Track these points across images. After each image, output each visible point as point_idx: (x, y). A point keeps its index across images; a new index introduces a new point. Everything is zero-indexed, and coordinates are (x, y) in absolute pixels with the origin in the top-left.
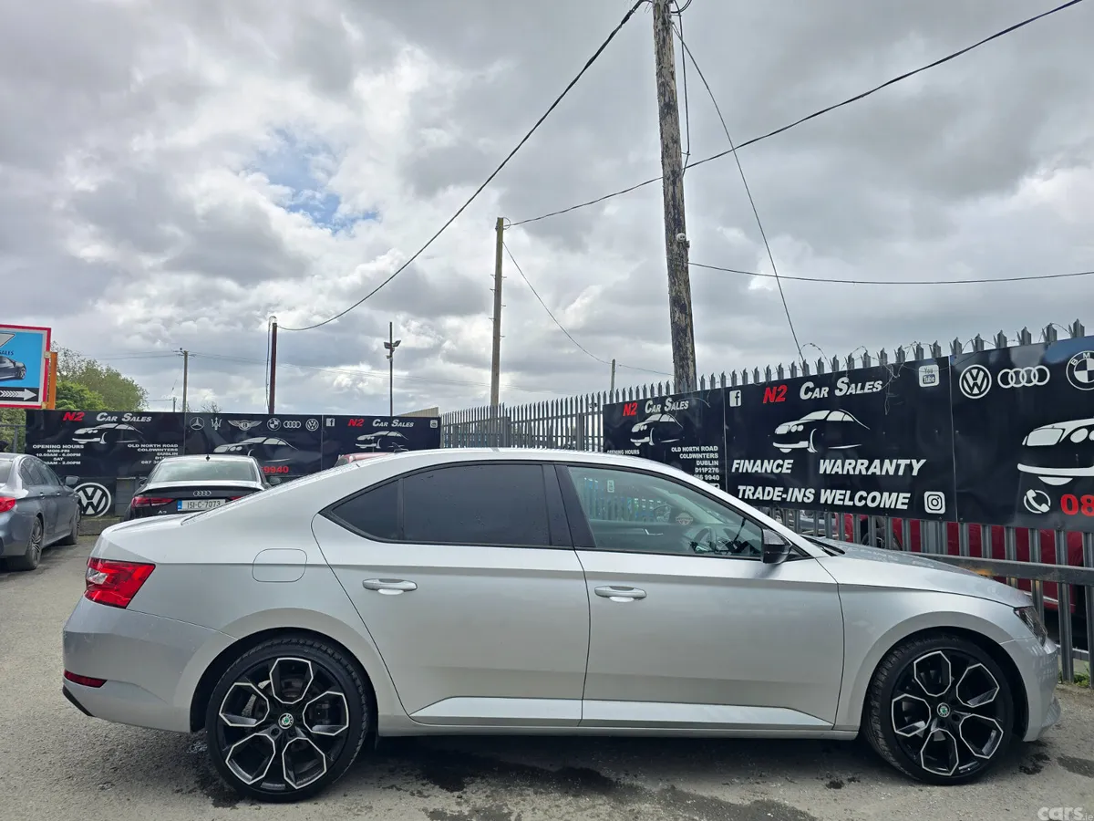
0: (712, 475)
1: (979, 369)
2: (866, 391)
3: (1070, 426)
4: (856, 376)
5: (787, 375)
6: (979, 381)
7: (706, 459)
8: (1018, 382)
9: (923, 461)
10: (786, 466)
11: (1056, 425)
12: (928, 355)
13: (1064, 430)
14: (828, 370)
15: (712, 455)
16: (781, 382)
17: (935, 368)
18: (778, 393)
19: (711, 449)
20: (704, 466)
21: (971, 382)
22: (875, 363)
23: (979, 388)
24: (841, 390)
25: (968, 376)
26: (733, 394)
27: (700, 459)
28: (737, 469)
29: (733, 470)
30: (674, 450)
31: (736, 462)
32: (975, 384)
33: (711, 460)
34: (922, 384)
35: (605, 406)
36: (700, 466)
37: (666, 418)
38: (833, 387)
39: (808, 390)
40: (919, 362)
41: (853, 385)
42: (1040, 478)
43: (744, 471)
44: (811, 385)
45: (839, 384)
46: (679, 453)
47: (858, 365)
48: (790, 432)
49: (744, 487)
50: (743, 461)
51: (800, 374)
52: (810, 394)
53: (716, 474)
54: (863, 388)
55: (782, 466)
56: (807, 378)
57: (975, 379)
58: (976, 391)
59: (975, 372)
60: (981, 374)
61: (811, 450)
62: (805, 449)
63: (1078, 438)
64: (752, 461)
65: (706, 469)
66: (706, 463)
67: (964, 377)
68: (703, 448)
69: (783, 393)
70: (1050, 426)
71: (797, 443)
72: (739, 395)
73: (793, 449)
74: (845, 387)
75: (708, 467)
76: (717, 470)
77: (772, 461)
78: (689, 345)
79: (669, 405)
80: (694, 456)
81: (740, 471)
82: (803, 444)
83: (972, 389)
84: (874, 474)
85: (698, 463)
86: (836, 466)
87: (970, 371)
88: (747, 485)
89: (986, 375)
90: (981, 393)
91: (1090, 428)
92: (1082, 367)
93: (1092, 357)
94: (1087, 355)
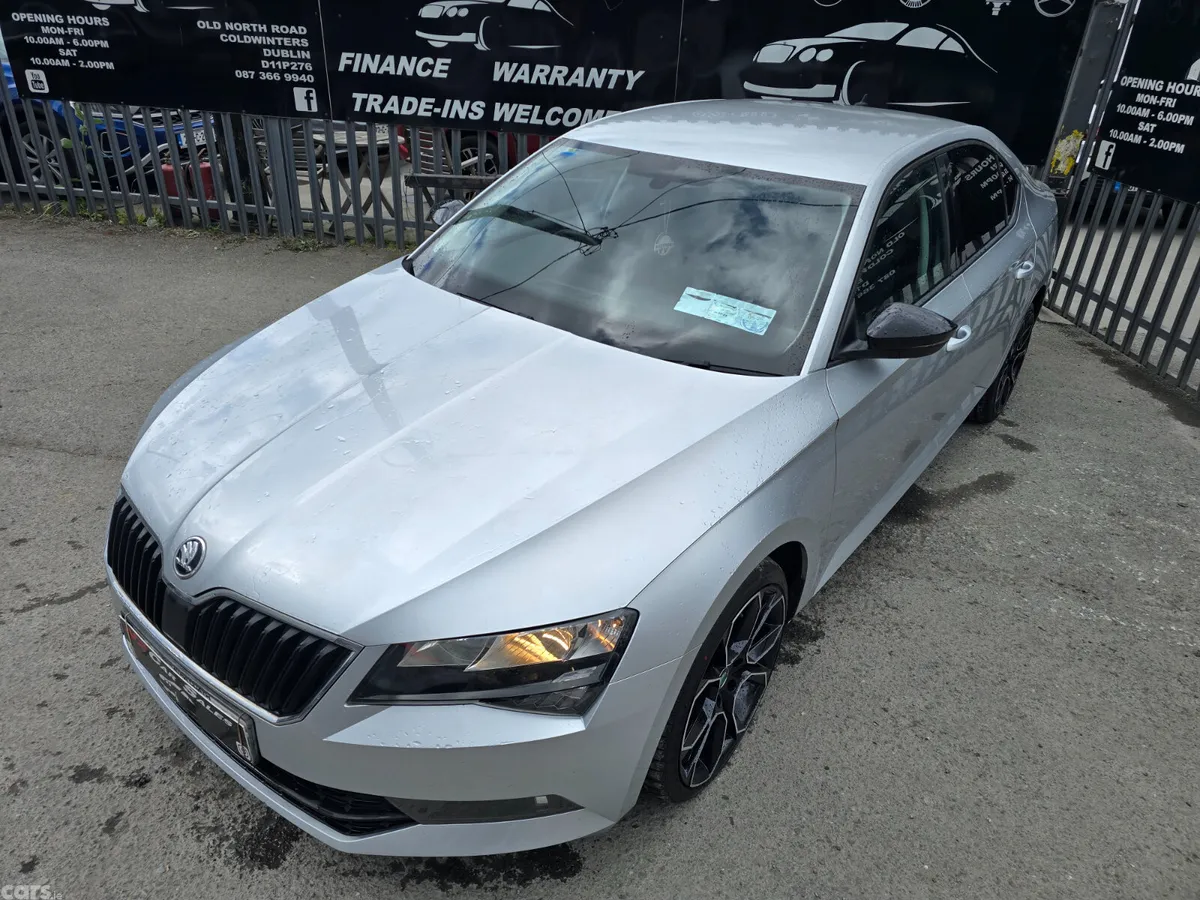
0: (299, 73)
3: (801, 43)
7: (283, 47)
9: (640, 73)
10: (439, 66)
11: (788, 42)
13: (795, 48)
15: (296, 42)
19: (293, 30)
20: (281, 59)
27: (270, 47)
28: (349, 68)
29: (341, 68)
30: (202, 24)
31: (345, 55)
33: (295, 49)
36: (270, 59)
42: (763, 98)
43: (364, 70)
46: (218, 32)
48: (444, 17)
49: (365, 96)
50: (359, 56)
53: (306, 73)
55: (432, 67)
61: (481, 46)
62: (471, 45)
63: (805, 58)
64: (378, 57)
65: (286, 65)
66: (285, 53)
68: (275, 28)
70: (782, 42)
71: (459, 34)
73: (450, 43)
75: (289, 60)
76: (309, 67)
77: (414, 59)
80: (257, 40)
81: (355, 69)
82: (467, 37)
84: (575, 85)
85: (267, 52)
86: (520, 71)
88: (369, 92)
91: (819, 48)
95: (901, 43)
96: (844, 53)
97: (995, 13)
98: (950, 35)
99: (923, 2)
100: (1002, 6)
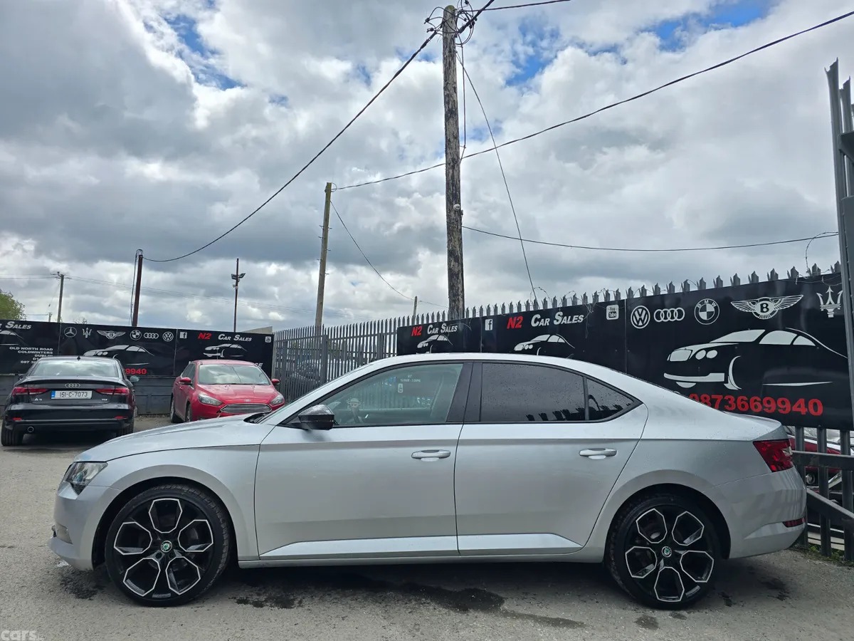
1: (643, 309)
2: (573, 322)
3: (695, 348)
4: (568, 311)
5: (524, 309)
6: (643, 317)
8: (666, 318)
11: (687, 348)
12: (612, 298)
13: (692, 351)
14: (550, 306)
16: (520, 313)
17: (616, 307)
18: (517, 322)
21: (638, 317)
22: (580, 303)
23: (643, 322)
24: (558, 321)
25: (636, 313)
26: (487, 322)
32: (640, 319)
34: (608, 318)
35: (399, 328)
37: (441, 338)
38: (553, 318)
39: (536, 320)
40: (608, 303)
41: (565, 317)
42: (677, 383)
44: (538, 316)
45: (557, 317)
47: (569, 304)
48: (524, 349)
51: (532, 309)
52: (538, 322)
54: (571, 320)
56: (536, 312)
57: (640, 315)
58: (641, 324)
59: (640, 310)
60: (644, 312)
63: (700, 356)
67: (634, 314)
69: (520, 322)
70: (684, 348)
72: (492, 322)
74: (560, 319)
78: (460, 286)
79: (444, 329)
83: (638, 322)
87: (637, 310)
89: (647, 313)
90: (643, 325)
91: (707, 350)
92: (704, 309)
93: (710, 303)
94: (706, 301)
95: (762, 342)
96: (725, 352)
97: (831, 316)
98: (799, 334)
99: (771, 314)
100: (836, 310)
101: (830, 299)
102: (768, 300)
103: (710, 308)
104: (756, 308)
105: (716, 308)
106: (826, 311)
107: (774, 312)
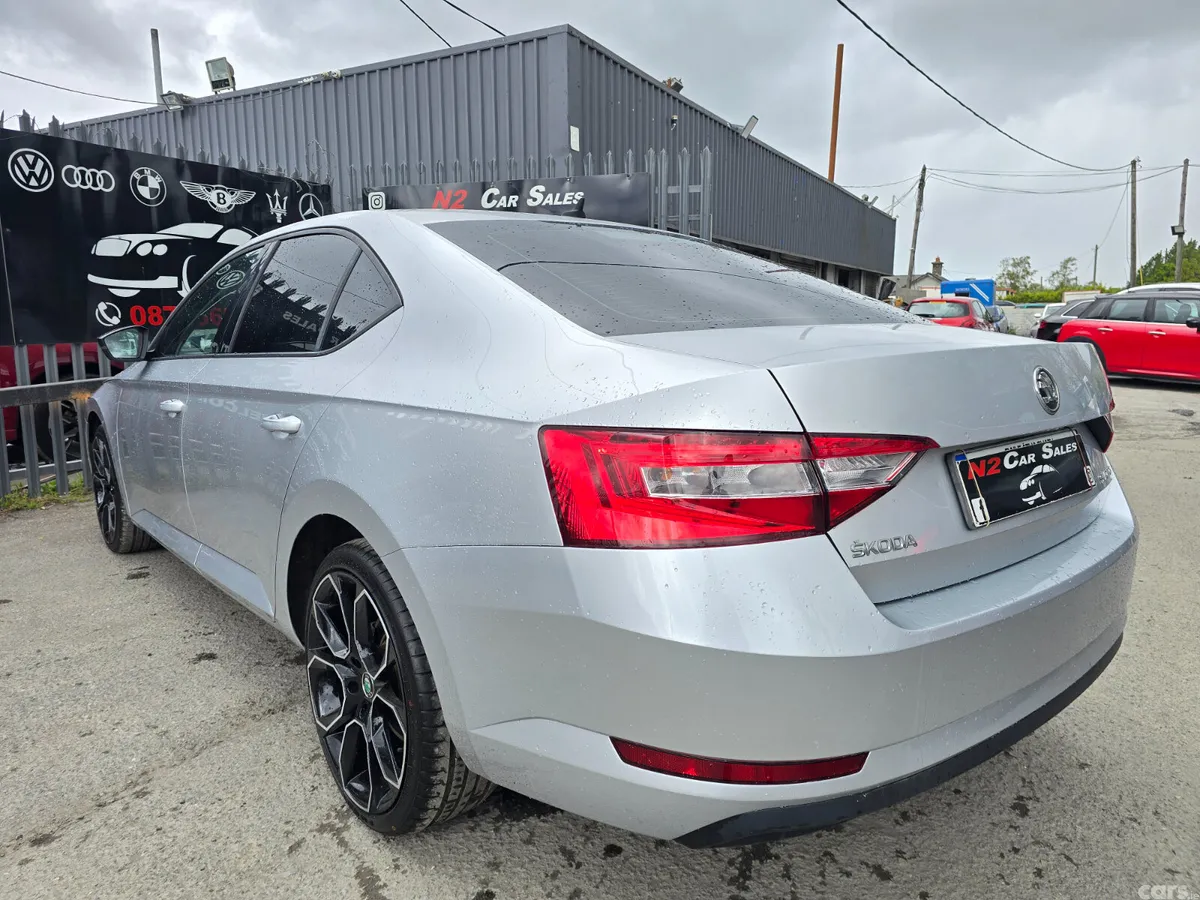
1: (36, 156)
3: (136, 238)
6: (38, 170)
8: (83, 182)
11: (123, 236)
13: (129, 242)
21: (27, 171)
23: (39, 180)
25: (20, 160)
32: (32, 174)
42: (111, 290)
57: (30, 167)
58: (33, 182)
59: (30, 157)
60: (40, 162)
63: (143, 251)
67: (15, 161)
70: (117, 236)
83: (28, 179)
87: (23, 154)
89: (46, 166)
90: (40, 187)
91: (154, 243)
92: (144, 182)
93: (154, 175)
94: (148, 172)
95: (220, 240)
96: (178, 247)
97: (279, 221)
99: (229, 208)
100: (282, 216)
101: (277, 203)
102: (224, 190)
103: (154, 182)
104: (212, 197)
105: (161, 184)
106: (275, 215)
107: (231, 205)
